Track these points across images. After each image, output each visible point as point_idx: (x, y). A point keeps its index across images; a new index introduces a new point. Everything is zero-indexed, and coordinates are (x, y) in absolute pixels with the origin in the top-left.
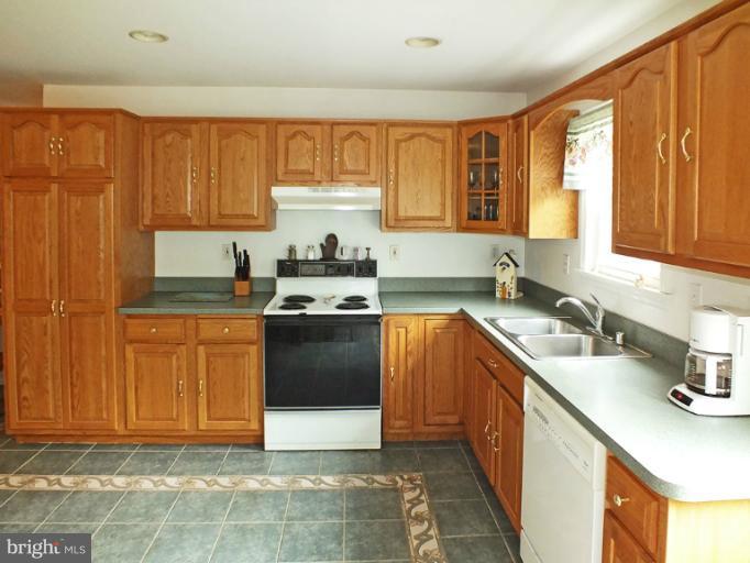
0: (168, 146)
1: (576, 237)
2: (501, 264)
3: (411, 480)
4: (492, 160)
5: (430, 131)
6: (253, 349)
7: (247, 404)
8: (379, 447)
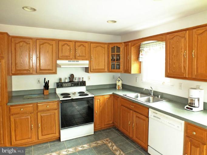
0: (21, 46)
1: (141, 73)
2: (118, 80)
3: (107, 141)
4: (119, 53)
5: (101, 45)
6: (56, 111)
7: (55, 128)
8: (93, 133)
